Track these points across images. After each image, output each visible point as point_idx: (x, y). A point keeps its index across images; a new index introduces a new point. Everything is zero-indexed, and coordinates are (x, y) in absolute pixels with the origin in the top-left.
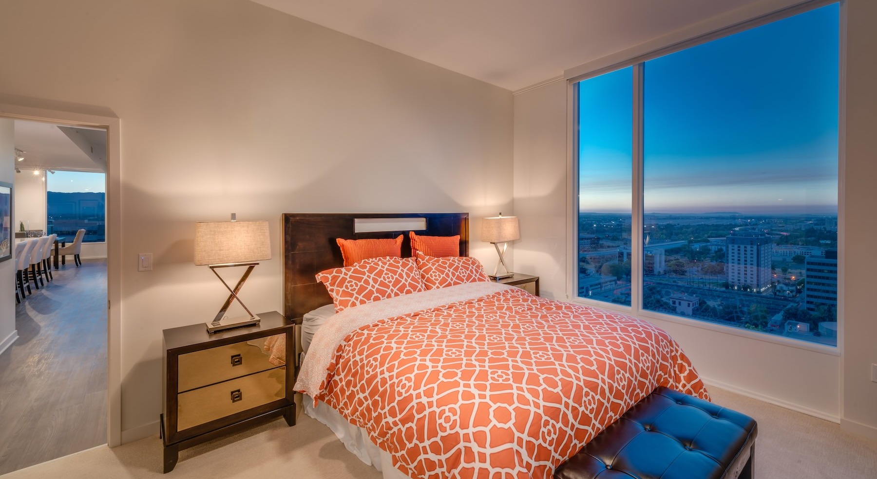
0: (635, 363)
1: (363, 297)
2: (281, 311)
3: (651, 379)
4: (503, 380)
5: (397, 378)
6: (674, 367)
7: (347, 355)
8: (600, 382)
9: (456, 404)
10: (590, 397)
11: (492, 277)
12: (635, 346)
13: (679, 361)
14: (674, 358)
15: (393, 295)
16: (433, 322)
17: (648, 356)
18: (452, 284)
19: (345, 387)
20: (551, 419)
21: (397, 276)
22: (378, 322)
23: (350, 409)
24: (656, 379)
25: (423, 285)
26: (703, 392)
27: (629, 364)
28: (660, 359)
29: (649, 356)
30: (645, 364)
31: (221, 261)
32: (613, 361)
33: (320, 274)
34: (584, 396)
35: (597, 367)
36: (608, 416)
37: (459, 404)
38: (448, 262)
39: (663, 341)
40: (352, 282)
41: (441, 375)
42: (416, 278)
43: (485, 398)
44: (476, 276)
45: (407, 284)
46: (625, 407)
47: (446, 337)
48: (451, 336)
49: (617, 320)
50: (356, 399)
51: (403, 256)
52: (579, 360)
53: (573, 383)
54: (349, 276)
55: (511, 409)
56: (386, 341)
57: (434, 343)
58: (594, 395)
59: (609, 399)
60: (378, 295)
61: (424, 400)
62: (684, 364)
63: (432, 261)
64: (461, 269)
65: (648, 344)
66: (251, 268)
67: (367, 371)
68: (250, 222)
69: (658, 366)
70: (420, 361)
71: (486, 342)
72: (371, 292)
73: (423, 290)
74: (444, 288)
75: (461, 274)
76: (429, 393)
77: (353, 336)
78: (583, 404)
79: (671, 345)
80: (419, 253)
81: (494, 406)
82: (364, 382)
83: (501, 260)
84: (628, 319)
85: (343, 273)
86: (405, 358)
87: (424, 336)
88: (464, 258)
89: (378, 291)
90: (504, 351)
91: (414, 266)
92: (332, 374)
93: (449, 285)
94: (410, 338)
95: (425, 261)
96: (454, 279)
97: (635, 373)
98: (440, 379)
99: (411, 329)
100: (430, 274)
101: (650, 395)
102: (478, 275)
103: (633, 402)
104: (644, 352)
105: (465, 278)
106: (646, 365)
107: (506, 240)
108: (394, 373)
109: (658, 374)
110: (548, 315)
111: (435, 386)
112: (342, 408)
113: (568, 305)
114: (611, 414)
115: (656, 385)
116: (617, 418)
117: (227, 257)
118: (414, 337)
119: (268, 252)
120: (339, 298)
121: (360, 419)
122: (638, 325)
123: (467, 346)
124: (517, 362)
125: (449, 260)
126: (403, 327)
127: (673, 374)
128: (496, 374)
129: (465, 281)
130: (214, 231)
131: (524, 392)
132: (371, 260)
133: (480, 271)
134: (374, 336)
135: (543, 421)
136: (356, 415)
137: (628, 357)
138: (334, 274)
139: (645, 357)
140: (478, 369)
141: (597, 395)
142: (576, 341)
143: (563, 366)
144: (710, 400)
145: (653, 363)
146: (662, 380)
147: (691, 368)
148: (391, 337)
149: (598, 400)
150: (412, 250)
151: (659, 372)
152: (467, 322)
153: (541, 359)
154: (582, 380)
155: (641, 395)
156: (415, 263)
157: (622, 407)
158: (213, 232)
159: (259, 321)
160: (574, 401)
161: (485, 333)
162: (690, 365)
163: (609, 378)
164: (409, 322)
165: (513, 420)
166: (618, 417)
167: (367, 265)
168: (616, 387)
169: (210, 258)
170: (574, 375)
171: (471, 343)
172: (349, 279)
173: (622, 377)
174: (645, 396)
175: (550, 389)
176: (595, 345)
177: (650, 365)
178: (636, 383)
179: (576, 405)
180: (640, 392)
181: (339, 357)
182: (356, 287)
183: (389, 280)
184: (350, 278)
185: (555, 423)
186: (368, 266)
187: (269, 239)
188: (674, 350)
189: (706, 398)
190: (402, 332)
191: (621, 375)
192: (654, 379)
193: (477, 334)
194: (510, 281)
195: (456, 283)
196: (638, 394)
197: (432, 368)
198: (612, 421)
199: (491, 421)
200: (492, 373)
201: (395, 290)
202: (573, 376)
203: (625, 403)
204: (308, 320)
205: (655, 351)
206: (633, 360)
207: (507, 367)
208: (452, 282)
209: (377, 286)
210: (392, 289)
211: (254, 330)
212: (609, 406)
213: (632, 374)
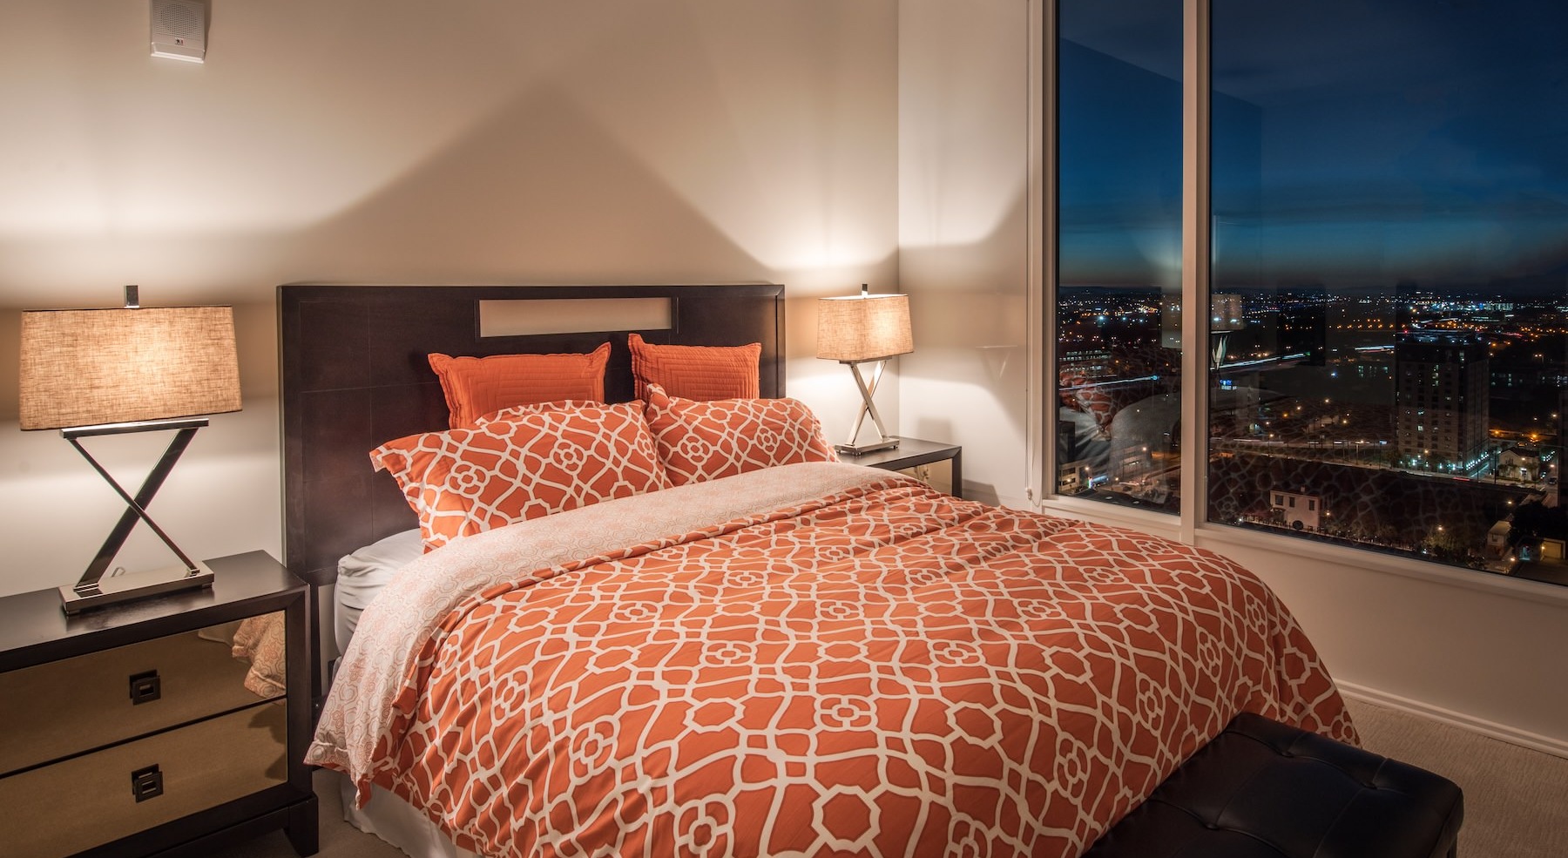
0: (1184, 659)
1: (498, 508)
2: (277, 552)
3: (1224, 696)
4: (852, 724)
5: (574, 728)
6: (1278, 663)
7: (448, 665)
8: (1098, 714)
9: (725, 793)
10: (1073, 755)
11: (844, 448)
12: (1186, 617)
13: (1289, 649)
14: (1277, 642)
15: (580, 501)
16: (681, 570)
17: (1215, 640)
18: (740, 470)
19: (441, 753)
20: (974, 818)
21: (592, 452)
22: (533, 574)
23: (456, 810)
24: (1233, 697)
25: (663, 475)
26: (1342, 720)
27: (1169, 662)
28: (1244, 646)
29: (1219, 640)
30: (1209, 661)
31: (94, 418)
32: (1132, 657)
33: (381, 448)
34: (1058, 753)
35: (1092, 675)
36: (1118, 798)
37: (734, 792)
38: (729, 413)
39: (1251, 602)
40: (468, 468)
41: (690, 713)
42: (645, 455)
43: (804, 774)
44: (800, 446)
45: (619, 471)
46: (1159, 773)
47: (712, 610)
48: (724, 609)
49: (1144, 553)
50: (470, 783)
51: (609, 399)
52: (1049, 661)
53: (1032, 720)
54: (460, 452)
55: (868, 798)
56: (550, 627)
57: (678, 628)
58: (1084, 747)
59: (1120, 755)
60: (540, 501)
61: (644, 784)
62: (1299, 654)
63: (685, 411)
64: (763, 431)
65: (1218, 611)
66: (186, 434)
67: (498, 708)
68: (178, 310)
69: (1240, 663)
70: (638, 678)
71: (814, 622)
72: (521, 496)
73: (661, 486)
74: (717, 481)
75: (761, 444)
76: (655, 766)
77: (466, 614)
78: (1056, 774)
79: (1272, 610)
80: (654, 390)
81: (826, 795)
82: (489, 737)
83: (868, 407)
84: (1170, 549)
85: (445, 446)
86: (598, 671)
87: (655, 610)
88: (772, 402)
89: (540, 491)
90: (860, 645)
91: (639, 424)
92: (408, 717)
93: (732, 471)
94: (617, 616)
95: (668, 411)
96: (744, 456)
97: (1185, 685)
98: (686, 727)
99: (620, 592)
100: (680, 444)
101: (1219, 736)
102: (806, 446)
103: (1179, 757)
104: (1206, 632)
105: (771, 454)
106: (1212, 664)
107: (879, 354)
108: (568, 714)
109: (1238, 683)
110: (977, 544)
111: (673, 745)
112: (435, 806)
113: (1028, 517)
114: (1125, 791)
115: (1235, 710)
116: (1139, 800)
117: (112, 406)
118: (627, 612)
119: (231, 390)
120: (434, 513)
121: (482, 836)
122: (1195, 563)
123: (766, 634)
124: (891, 671)
125: (731, 407)
126: (599, 588)
127: (1274, 682)
128: (836, 707)
129: (773, 460)
130: (72, 335)
131: (906, 752)
132: (522, 409)
133: (813, 434)
134: (521, 614)
135: (952, 825)
136: (470, 826)
137: (1167, 644)
138: (421, 447)
139: (1209, 645)
140: (789, 695)
141: (1090, 747)
142: (1044, 611)
143: (1008, 677)
144: (1357, 741)
145: (1227, 658)
146: (1249, 697)
147: (1316, 665)
148: (565, 616)
149: (1095, 759)
150: (636, 381)
151: (1242, 679)
152: (770, 570)
153: (954, 662)
154: (1054, 713)
155: (1198, 739)
156: (641, 417)
157: (1151, 772)
158: (70, 338)
159: (210, 578)
160: (1033, 769)
161: (813, 598)
162: (1313, 656)
163: (1121, 702)
164: (617, 573)
165: (875, 829)
166: (1141, 797)
167: (510, 423)
168: (1139, 724)
169: (63, 411)
170: (1035, 699)
171: (778, 624)
172: (459, 462)
173: (1154, 697)
174: (1208, 740)
175: (971, 740)
176: (1089, 621)
177: (1220, 663)
178: (1187, 711)
179: (1039, 778)
180: (1196, 732)
181: (424, 674)
182: (479, 484)
183: (571, 463)
184: (462, 457)
185: (983, 828)
186: (514, 425)
187: (233, 355)
188: (1277, 621)
189: (1349, 737)
190: (598, 601)
191: (1150, 693)
192: (1229, 697)
193: (795, 601)
194: (890, 457)
195: (748, 468)
196: (1192, 735)
197: (669, 696)
198: (1129, 809)
199: (816, 835)
200: (827, 705)
201: (587, 488)
202: (1033, 704)
203: (1159, 763)
204: (351, 572)
205: (1233, 626)
206: (1181, 654)
207: (863, 687)
208: (739, 465)
209: (536, 479)
210: (577, 486)
211: (200, 604)
212: (1119, 773)
213: (1176, 688)
